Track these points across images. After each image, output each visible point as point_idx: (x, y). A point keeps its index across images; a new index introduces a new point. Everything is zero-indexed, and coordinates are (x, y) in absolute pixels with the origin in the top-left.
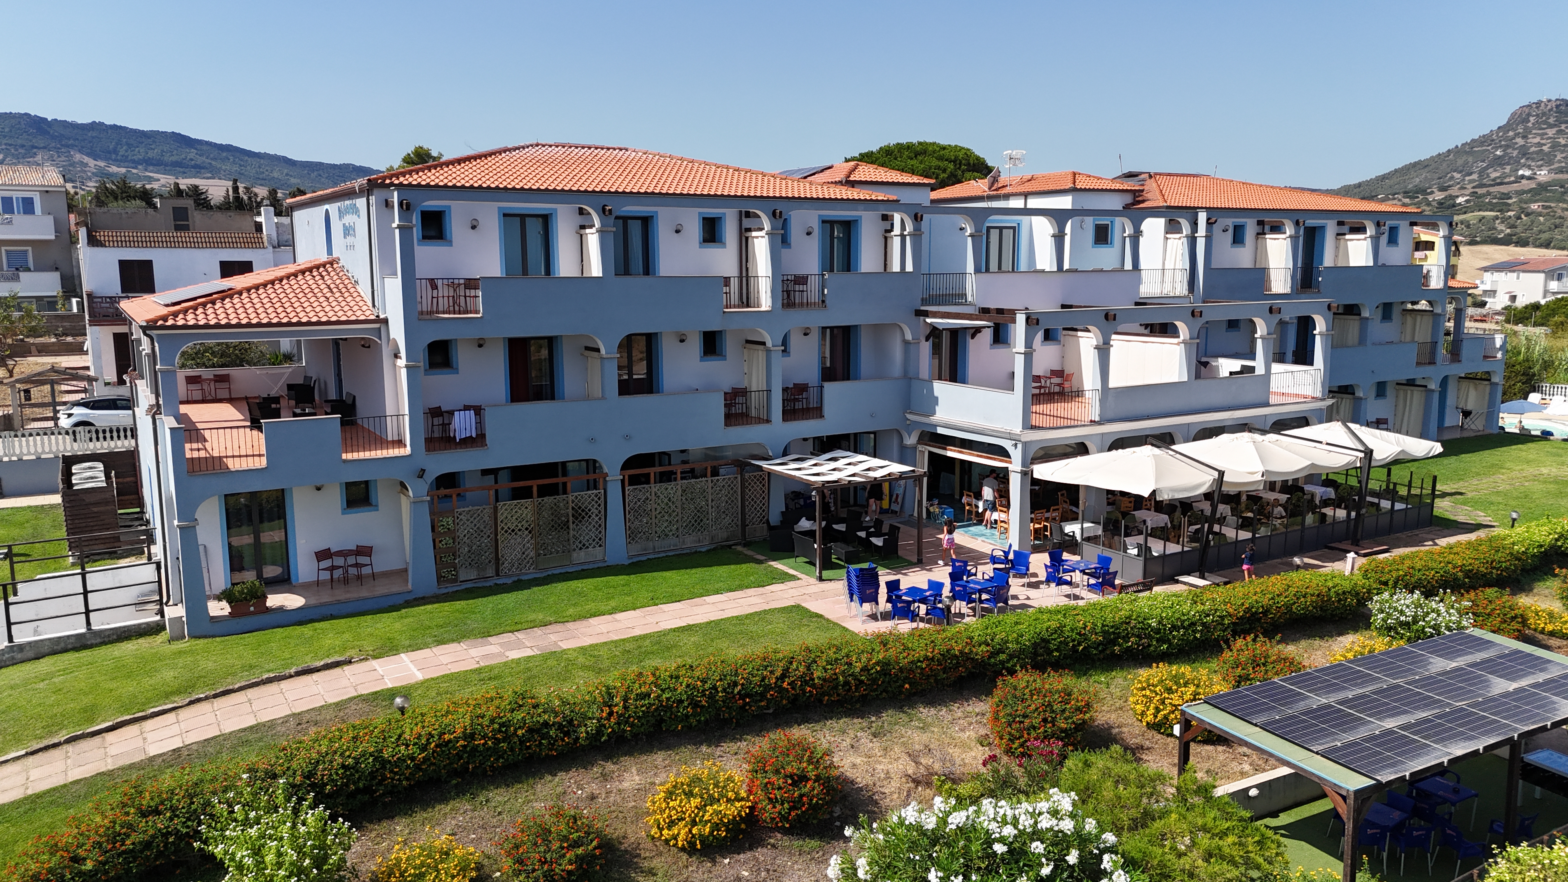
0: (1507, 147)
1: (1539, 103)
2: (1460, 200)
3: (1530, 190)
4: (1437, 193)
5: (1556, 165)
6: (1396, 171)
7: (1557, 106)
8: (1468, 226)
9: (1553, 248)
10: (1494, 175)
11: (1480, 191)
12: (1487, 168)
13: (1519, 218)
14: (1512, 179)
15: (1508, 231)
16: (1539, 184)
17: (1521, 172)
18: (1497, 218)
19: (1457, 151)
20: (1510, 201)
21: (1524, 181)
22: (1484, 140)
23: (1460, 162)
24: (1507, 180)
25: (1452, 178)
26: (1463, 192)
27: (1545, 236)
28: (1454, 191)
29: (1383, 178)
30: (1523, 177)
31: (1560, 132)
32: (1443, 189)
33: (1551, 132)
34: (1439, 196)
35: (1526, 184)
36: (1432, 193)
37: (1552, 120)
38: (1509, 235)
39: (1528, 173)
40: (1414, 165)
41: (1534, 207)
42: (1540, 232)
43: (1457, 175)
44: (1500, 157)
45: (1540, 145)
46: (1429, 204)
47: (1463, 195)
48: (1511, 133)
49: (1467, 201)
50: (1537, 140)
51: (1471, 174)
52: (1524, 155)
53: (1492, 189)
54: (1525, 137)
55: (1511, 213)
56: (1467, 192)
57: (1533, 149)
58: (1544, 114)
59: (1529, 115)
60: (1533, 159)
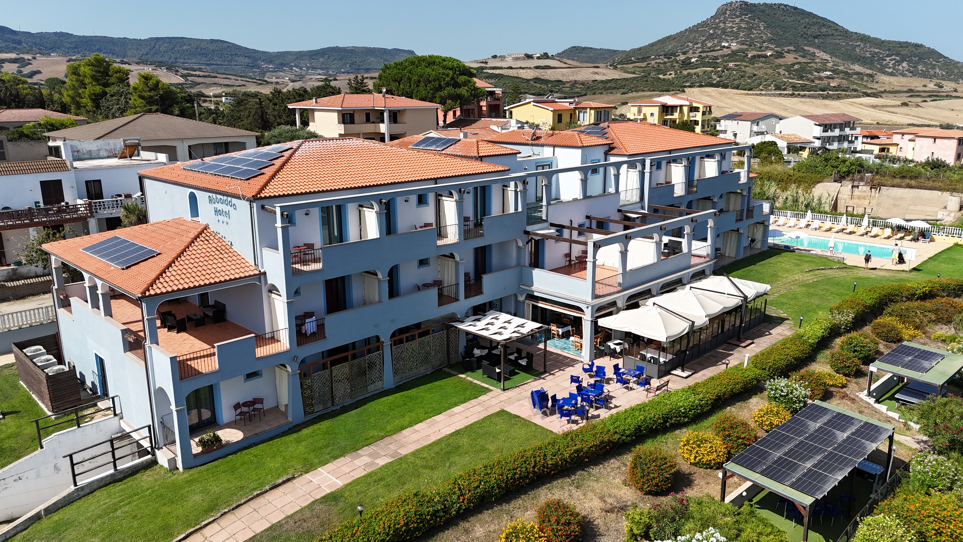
0: (716, 28)
1: (732, 3)
2: (693, 60)
3: (728, 55)
4: (682, 56)
5: (740, 39)
6: (659, 41)
7: (741, 5)
8: (698, 76)
9: (741, 89)
10: (709, 45)
11: (704, 55)
12: (705, 40)
13: (723, 72)
14: (719, 48)
15: (718, 79)
16: (732, 51)
17: (723, 44)
18: (712, 71)
19: (690, 30)
20: (718, 61)
21: (725, 49)
22: (704, 24)
23: (692, 37)
24: (716, 49)
25: (688, 45)
26: (695, 55)
27: (736, 82)
28: (690, 55)
29: (652, 45)
30: (724, 47)
31: (742, 20)
32: (684, 53)
33: (737, 20)
34: (682, 57)
35: (726, 51)
36: (679, 55)
37: (738, 13)
38: (719, 81)
39: (726, 45)
40: (668, 38)
41: (731, 65)
42: (734, 80)
43: (690, 44)
44: (712, 34)
45: (732, 27)
46: (677, 62)
47: (694, 57)
48: (717, 20)
49: (697, 61)
50: (730, 25)
51: (697, 44)
52: (724, 33)
53: (709, 54)
54: (724, 23)
55: (719, 69)
56: (697, 55)
57: (728, 30)
58: (734, 9)
59: (726, 10)
60: (728, 36)
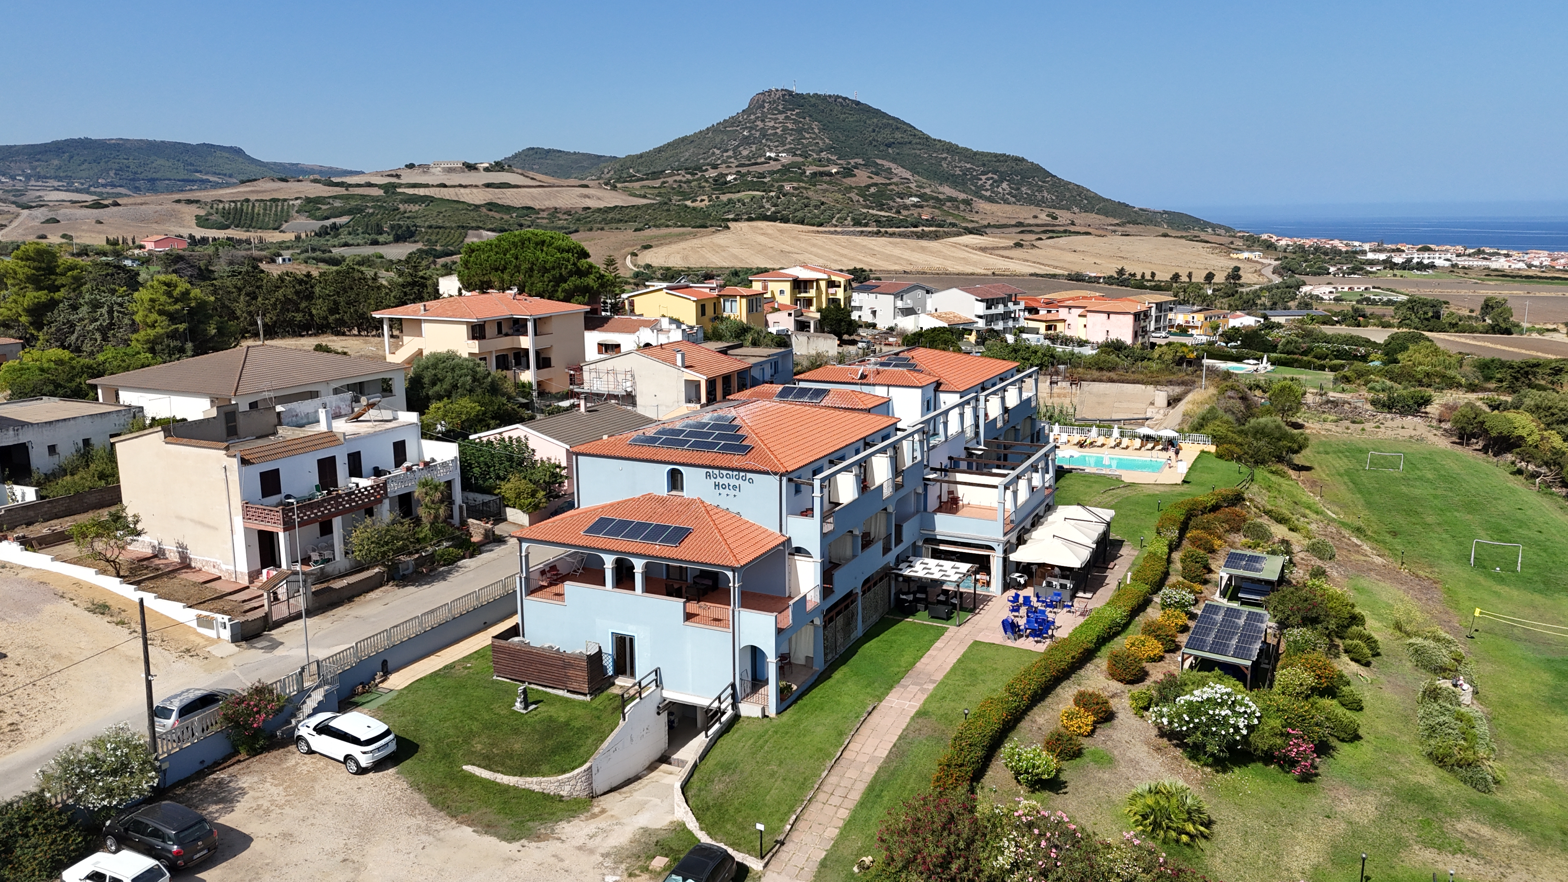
0: (751, 128)
2: (729, 178)
3: (778, 171)
7: (783, 95)
9: (807, 225)
11: (744, 170)
12: (738, 146)
13: (779, 198)
14: (763, 160)
16: (783, 166)
17: (768, 154)
18: (763, 197)
21: (772, 162)
22: (733, 121)
26: (730, 170)
28: (723, 169)
30: (770, 158)
31: (787, 118)
32: (715, 167)
33: (781, 117)
34: (712, 173)
35: (774, 166)
36: (707, 170)
37: (780, 107)
39: (773, 155)
41: (787, 187)
44: (746, 137)
45: (774, 128)
48: (752, 117)
49: (735, 179)
50: (772, 124)
51: (727, 151)
52: (764, 136)
53: (752, 169)
54: (763, 121)
57: (770, 132)
58: (774, 101)
59: (764, 101)
60: (771, 140)
